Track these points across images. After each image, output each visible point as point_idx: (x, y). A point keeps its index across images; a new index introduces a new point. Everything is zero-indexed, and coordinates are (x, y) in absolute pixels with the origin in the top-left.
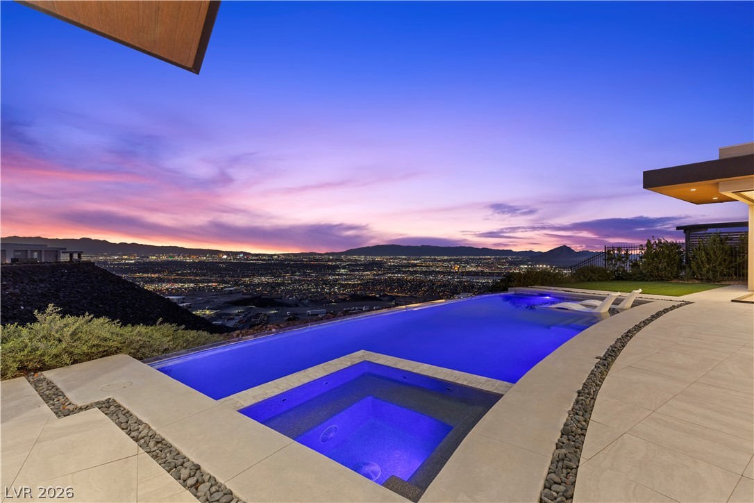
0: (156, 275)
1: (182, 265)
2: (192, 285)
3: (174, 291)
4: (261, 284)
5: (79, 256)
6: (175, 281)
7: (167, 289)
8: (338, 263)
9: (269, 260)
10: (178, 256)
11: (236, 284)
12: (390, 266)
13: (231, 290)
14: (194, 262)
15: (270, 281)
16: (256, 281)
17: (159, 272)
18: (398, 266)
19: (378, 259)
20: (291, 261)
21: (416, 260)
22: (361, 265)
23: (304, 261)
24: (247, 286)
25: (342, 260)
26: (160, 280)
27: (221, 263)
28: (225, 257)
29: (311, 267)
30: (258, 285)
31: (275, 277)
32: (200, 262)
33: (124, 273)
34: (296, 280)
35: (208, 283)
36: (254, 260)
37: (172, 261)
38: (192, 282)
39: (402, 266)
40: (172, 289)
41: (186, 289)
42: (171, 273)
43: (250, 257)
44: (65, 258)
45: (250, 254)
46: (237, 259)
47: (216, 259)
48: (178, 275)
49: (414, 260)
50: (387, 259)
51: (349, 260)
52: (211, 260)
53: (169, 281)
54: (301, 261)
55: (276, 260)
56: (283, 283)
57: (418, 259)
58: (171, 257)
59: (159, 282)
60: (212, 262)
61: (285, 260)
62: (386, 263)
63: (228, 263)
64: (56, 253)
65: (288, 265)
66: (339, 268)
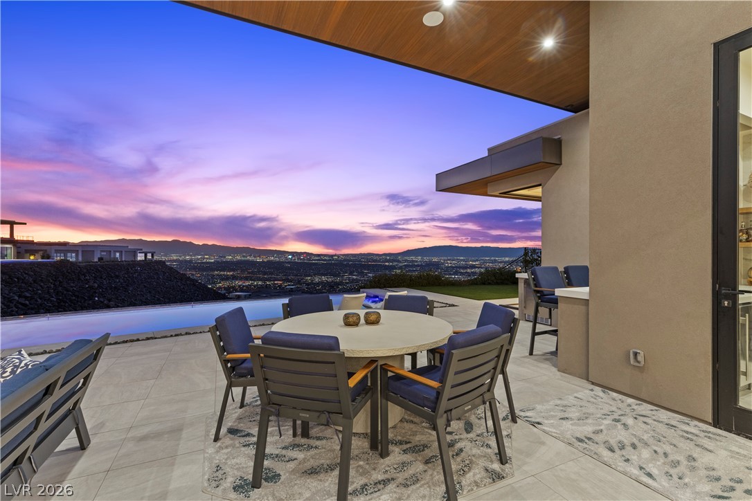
0: (231, 273)
1: (253, 263)
2: (260, 283)
3: (245, 288)
4: (321, 283)
5: (152, 256)
6: (246, 279)
7: (239, 286)
8: (395, 264)
9: (330, 260)
10: (250, 256)
11: (299, 282)
12: (448, 267)
13: (292, 289)
14: (263, 262)
15: (330, 280)
16: (317, 280)
17: (233, 270)
18: (456, 267)
19: (435, 259)
20: (351, 261)
21: (475, 261)
22: (418, 266)
23: (362, 262)
24: (308, 284)
25: (399, 261)
26: (234, 278)
27: (287, 263)
28: (290, 257)
29: (368, 267)
30: (318, 284)
31: (334, 276)
32: (269, 262)
33: (205, 271)
34: (353, 280)
35: (274, 281)
36: (317, 260)
37: (245, 261)
38: (259, 279)
39: (460, 267)
40: (244, 286)
41: (255, 287)
42: (243, 271)
43: (313, 258)
44: (141, 257)
45: (312, 254)
46: (301, 259)
47: (283, 259)
48: (249, 273)
49: (473, 261)
50: (444, 260)
51: (406, 261)
52: (277, 259)
53: (241, 279)
54: (360, 261)
55: (336, 260)
56: (342, 282)
57: (477, 260)
58: (244, 256)
59: (233, 279)
60: (279, 263)
61: (345, 260)
62: (443, 264)
63: (293, 262)
64: (134, 253)
65: (347, 265)
66: (396, 269)
